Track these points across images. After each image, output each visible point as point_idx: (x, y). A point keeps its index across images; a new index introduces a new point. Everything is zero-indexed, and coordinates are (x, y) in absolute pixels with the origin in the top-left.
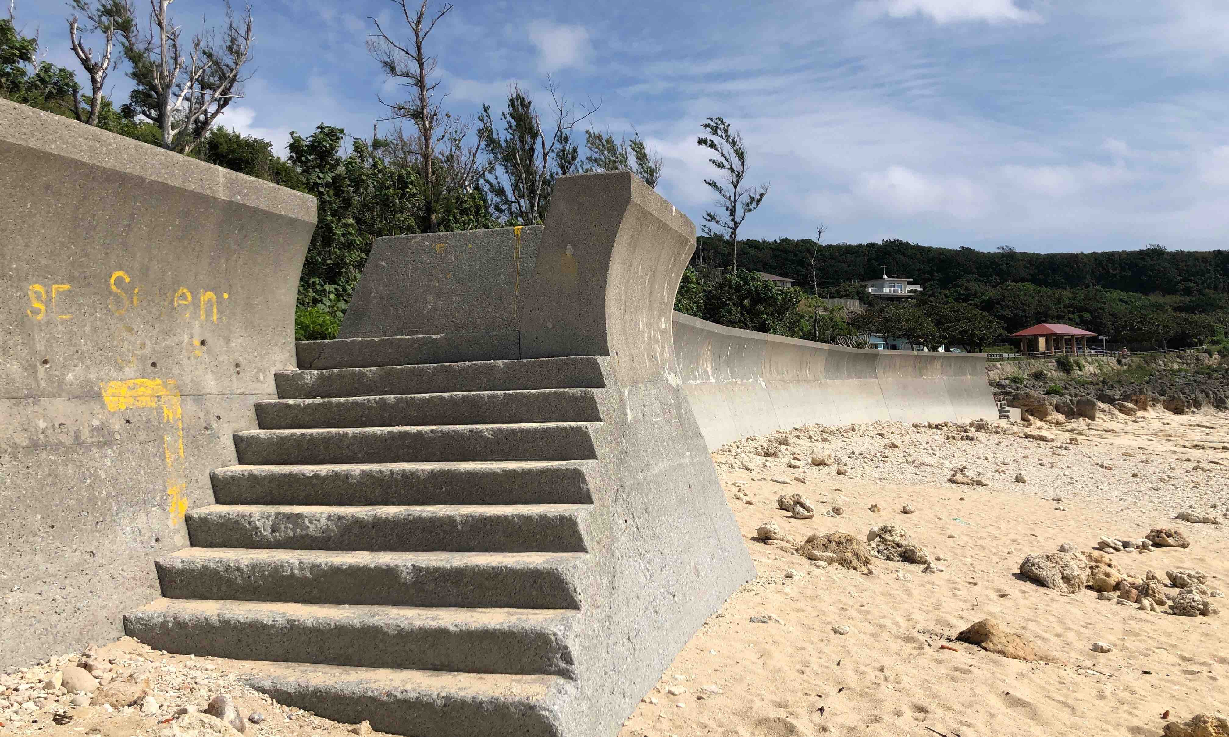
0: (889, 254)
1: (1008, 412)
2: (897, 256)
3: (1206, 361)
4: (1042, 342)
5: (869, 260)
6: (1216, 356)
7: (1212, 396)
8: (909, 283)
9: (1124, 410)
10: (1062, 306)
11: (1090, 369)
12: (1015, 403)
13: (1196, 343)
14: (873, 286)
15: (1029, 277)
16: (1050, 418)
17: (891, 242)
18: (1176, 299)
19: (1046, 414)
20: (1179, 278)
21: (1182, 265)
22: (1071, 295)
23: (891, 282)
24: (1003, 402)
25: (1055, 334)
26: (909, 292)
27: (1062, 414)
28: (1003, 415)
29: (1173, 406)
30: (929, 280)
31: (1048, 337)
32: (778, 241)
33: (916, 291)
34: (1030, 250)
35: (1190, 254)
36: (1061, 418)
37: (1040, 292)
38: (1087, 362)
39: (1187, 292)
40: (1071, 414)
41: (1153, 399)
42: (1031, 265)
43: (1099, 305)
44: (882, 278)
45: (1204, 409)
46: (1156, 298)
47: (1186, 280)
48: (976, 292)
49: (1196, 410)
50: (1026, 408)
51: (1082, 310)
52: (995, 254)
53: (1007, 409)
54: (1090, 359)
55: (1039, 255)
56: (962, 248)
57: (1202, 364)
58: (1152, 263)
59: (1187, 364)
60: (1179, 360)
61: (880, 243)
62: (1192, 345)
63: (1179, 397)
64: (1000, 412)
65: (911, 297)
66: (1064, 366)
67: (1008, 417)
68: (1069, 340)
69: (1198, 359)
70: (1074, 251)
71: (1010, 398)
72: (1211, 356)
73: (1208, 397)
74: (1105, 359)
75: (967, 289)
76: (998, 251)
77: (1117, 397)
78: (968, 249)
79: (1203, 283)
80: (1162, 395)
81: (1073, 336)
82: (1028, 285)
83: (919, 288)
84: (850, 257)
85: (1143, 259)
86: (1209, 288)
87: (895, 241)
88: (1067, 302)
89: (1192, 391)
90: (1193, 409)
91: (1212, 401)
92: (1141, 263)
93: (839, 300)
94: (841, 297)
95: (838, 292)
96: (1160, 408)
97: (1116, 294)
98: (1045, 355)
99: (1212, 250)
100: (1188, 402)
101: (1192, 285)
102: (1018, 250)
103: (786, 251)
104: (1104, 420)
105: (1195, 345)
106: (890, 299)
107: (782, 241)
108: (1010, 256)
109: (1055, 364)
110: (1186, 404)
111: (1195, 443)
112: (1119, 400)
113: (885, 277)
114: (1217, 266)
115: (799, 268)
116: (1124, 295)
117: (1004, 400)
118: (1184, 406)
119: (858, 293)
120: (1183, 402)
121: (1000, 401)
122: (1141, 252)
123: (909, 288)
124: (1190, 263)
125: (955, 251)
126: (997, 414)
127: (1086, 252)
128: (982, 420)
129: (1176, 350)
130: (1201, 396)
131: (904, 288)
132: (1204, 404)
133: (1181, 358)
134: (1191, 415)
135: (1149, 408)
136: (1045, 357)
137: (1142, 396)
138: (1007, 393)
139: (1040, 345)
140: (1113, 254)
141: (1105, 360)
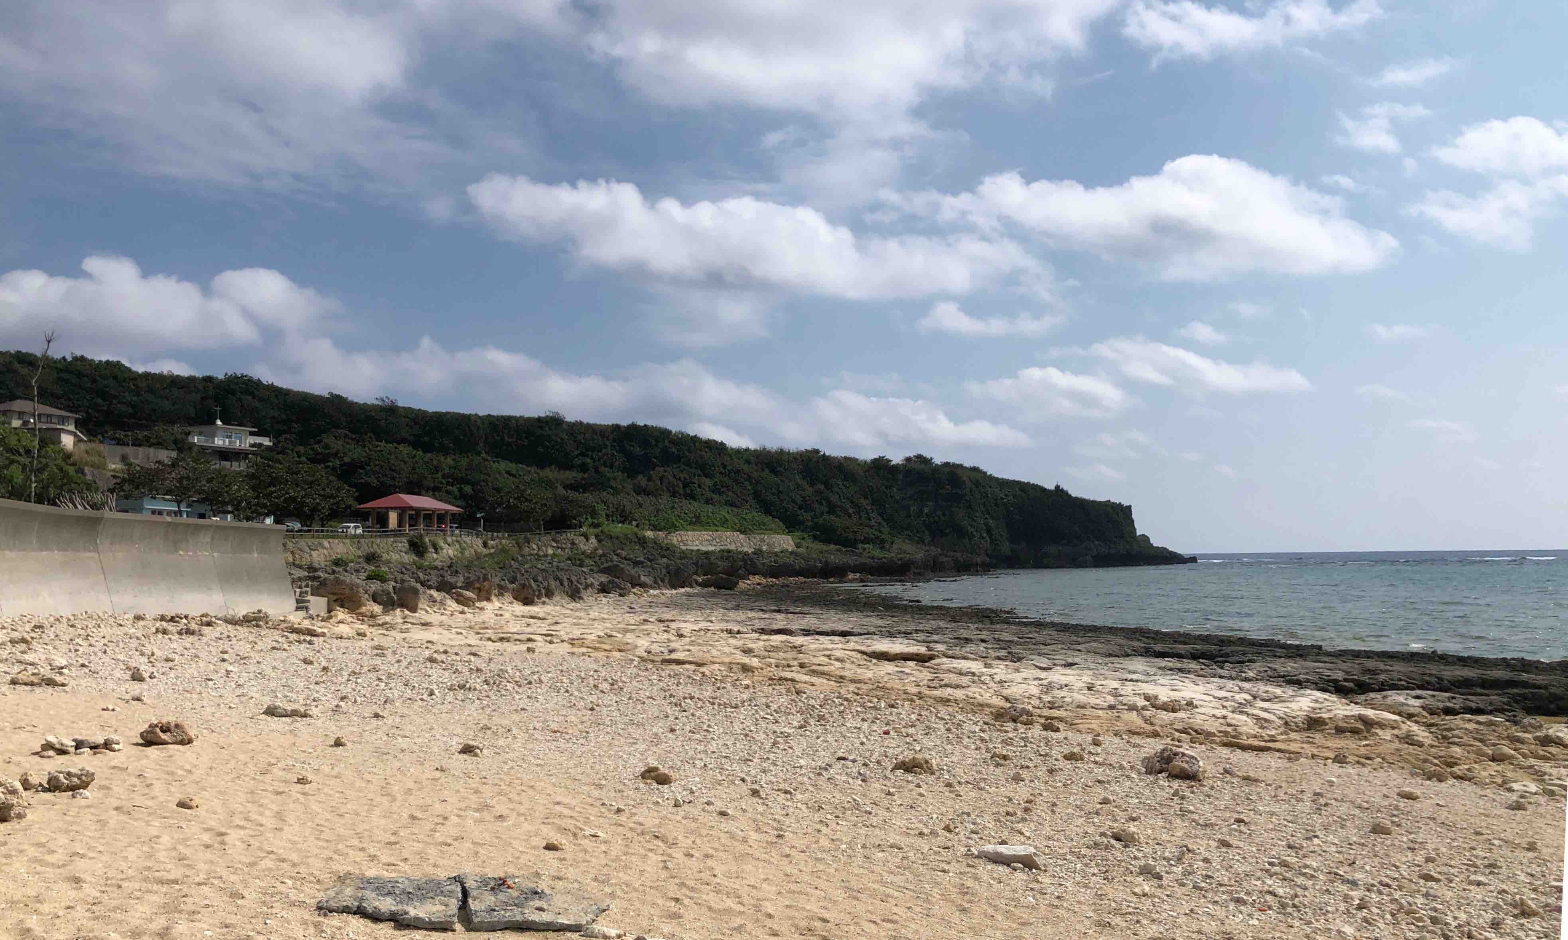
0: (233, 393)
1: (308, 601)
2: (244, 397)
3: (582, 546)
4: (393, 517)
5: (204, 399)
6: (593, 540)
7: (566, 584)
8: (252, 434)
9: (461, 600)
10: (439, 475)
11: (449, 552)
12: (322, 591)
13: (576, 525)
14: (200, 434)
15: (412, 438)
16: (363, 609)
17: (236, 377)
18: (569, 476)
19: (359, 605)
20: (577, 452)
21: (580, 438)
22: (452, 463)
23: (226, 430)
24: (304, 589)
25: (411, 508)
26: (252, 446)
27: (380, 604)
28: (301, 605)
29: (523, 596)
30: (285, 432)
31: (403, 510)
32: (69, 359)
33: (260, 445)
34: (415, 406)
35: (589, 426)
36: (377, 609)
37: (415, 456)
38: (446, 542)
39: (584, 468)
40: (389, 604)
41: (500, 587)
42: (415, 423)
43: (483, 477)
44: (214, 423)
45: (556, 598)
46: (550, 473)
47: (583, 454)
48: (337, 452)
49: (547, 600)
50: (335, 597)
51: (463, 481)
52: (373, 405)
53: (309, 598)
54: (449, 540)
55: (425, 412)
56: (331, 394)
57: (577, 549)
58: (550, 433)
59: (562, 548)
60: (555, 545)
61: (221, 376)
62: (571, 527)
63: (530, 585)
64: (298, 601)
65: (254, 454)
66: (417, 547)
67: (307, 608)
68: (429, 517)
69: (573, 543)
70: (467, 411)
71: (316, 584)
72: (587, 541)
73: (562, 584)
74: (468, 539)
75: (326, 446)
76: (376, 402)
77: (459, 584)
78: (338, 396)
79: (599, 460)
80: (513, 583)
81: (434, 511)
82: (405, 449)
83: (267, 442)
84: (175, 392)
85: (541, 428)
86: (606, 466)
87: (242, 376)
88: (447, 471)
89: (545, 579)
90: (544, 599)
91: (566, 589)
92: (539, 432)
93: (147, 449)
94: (149, 446)
95: (147, 439)
96: (508, 597)
97: (503, 465)
98: (396, 533)
99: (610, 424)
100: (539, 591)
101: (589, 460)
102: (400, 404)
103: (79, 375)
104: (427, 612)
105: (574, 527)
106: (225, 454)
107: (76, 359)
108: (390, 410)
109: (407, 545)
110: (537, 593)
111: (502, 635)
112: (460, 588)
113: (219, 422)
114: (614, 441)
115: (99, 400)
116: (512, 467)
117: (307, 586)
118: (535, 595)
119: (175, 442)
120: (534, 591)
121: (300, 587)
122: (539, 419)
123: (253, 440)
124: (588, 436)
125: (321, 398)
126: (293, 604)
127: (481, 414)
128: (260, 611)
129: (553, 533)
130: (553, 584)
131: (244, 440)
132: (556, 593)
133: (556, 542)
134: (541, 605)
135: (493, 598)
136: (395, 536)
137: (486, 583)
138: (314, 578)
139: (391, 521)
140: (509, 418)
141: (469, 542)
